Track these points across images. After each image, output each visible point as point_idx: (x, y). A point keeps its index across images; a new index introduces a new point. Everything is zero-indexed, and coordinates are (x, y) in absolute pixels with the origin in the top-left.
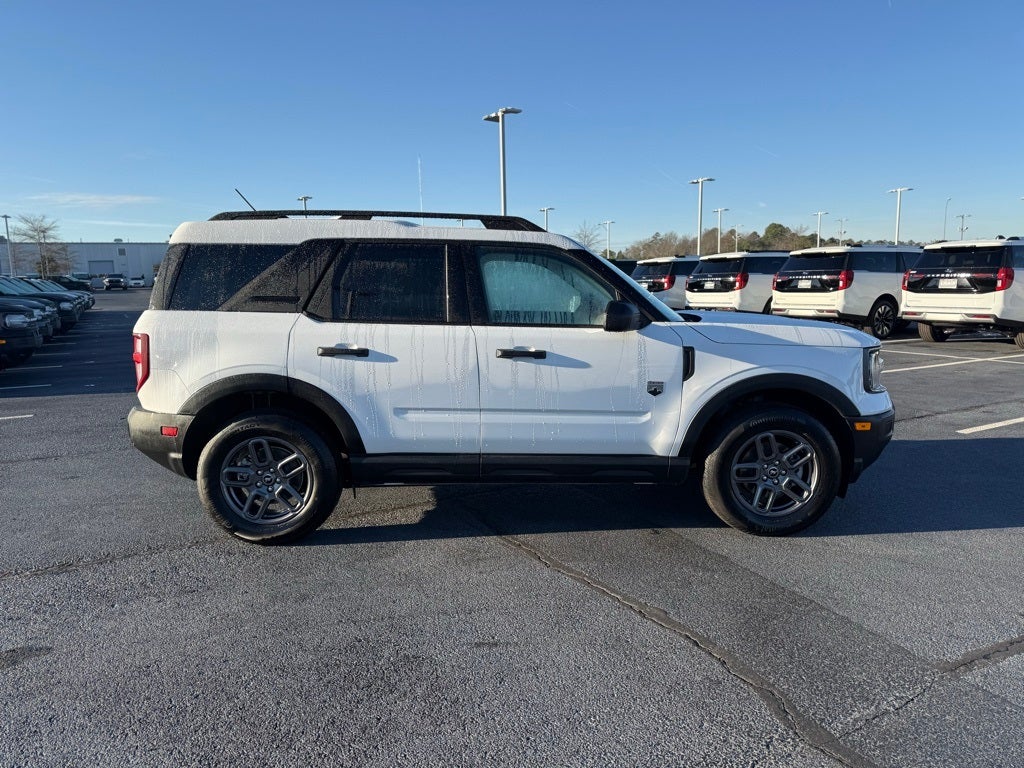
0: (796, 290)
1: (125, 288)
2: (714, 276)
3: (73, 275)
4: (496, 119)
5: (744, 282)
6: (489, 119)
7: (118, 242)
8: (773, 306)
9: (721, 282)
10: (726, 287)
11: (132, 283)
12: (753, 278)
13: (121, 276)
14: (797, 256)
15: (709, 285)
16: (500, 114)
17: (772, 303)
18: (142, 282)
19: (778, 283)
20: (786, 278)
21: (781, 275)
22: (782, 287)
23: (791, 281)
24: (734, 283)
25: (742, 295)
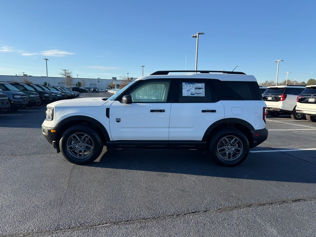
0: (307, 102)
1: (97, 92)
2: (272, 95)
3: (84, 87)
4: (196, 37)
5: (285, 98)
6: (193, 37)
7: (99, 79)
8: (296, 109)
9: (275, 97)
10: (277, 99)
11: (100, 90)
12: (288, 96)
13: (96, 88)
14: (309, 88)
15: (270, 98)
16: (197, 35)
17: (296, 107)
18: (103, 90)
19: (299, 99)
20: (303, 97)
21: (301, 96)
22: (300, 101)
23: (306, 98)
24: (280, 98)
25: (283, 104)
